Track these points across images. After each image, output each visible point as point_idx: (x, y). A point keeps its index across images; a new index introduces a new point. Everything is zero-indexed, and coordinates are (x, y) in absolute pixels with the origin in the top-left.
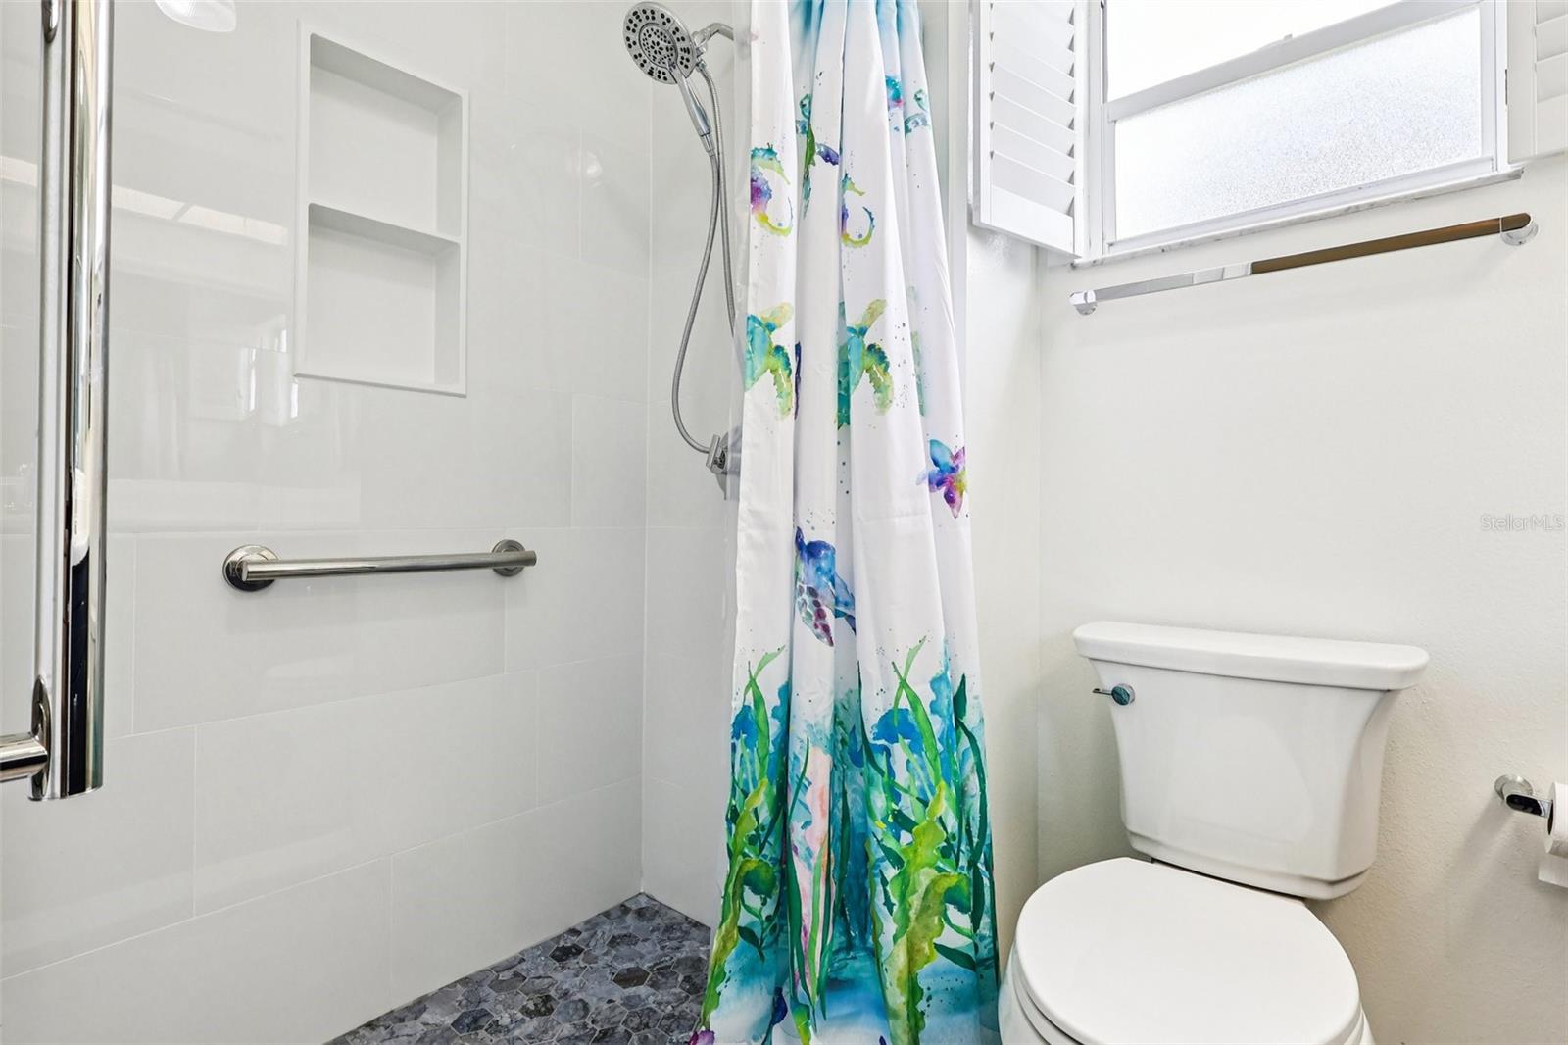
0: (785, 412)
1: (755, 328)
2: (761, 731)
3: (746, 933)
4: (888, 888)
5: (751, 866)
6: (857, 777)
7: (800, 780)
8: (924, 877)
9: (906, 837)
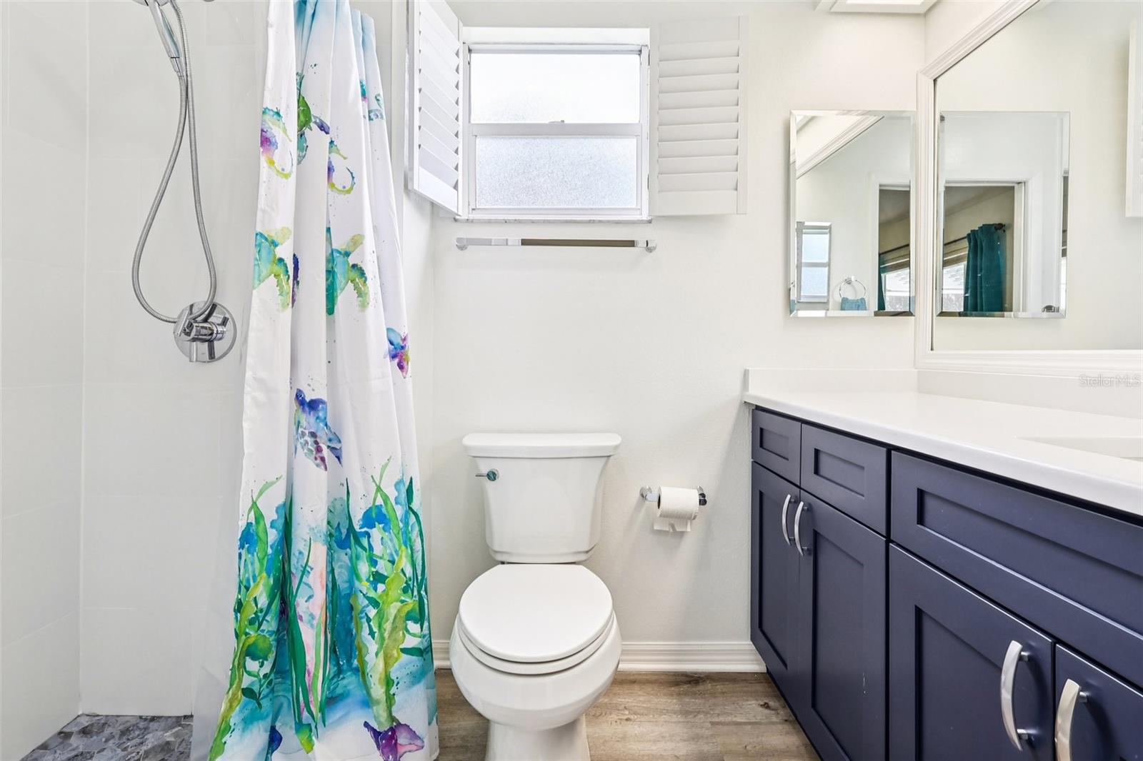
0: (284, 306)
1: (262, 242)
2: (260, 539)
3: (248, 692)
4: (371, 623)
5: (251, 641)
6: (343, 557)
7: (305, 568)
8: (392, 610)
9: (381, 587)
